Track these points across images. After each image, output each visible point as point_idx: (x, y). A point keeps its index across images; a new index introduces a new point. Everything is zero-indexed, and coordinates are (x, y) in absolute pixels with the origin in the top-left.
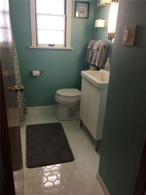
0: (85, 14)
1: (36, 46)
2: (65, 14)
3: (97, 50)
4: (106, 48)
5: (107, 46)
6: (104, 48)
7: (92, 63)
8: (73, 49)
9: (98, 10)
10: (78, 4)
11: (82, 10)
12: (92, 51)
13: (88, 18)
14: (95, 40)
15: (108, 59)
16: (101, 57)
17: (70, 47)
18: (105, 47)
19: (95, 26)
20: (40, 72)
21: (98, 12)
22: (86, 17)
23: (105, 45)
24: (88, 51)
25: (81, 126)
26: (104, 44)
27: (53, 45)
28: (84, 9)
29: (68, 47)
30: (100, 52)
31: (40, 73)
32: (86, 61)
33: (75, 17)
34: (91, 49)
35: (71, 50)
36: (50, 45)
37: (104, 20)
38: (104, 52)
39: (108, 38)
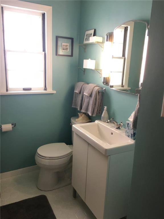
0: (68, 51)
1: (6, 91)
2: (43, 51)
3: (89, 96)
4: (100, 94)
5: (101, 92)
6: (99, 94)
7: (83, 111)
8: (56, 92)
9: (85, 48)
10: (59, 39)
11: (64, 47)
12: (81, 96)
13: (72, 56)
14: (83, 83)
15: (104, 108)
16: (95, 104)
17: (52, 90)
18: (99, 92)
19: (83, 67)
20: (12, 125)
21: (85, 49)
22: (70, 54)
23: (99, 91)
24: (76, 95)
25: (74, 197)
26: (98, 89)
27: (30, 89)
28: (67, 46)
29: (50, 90)
30: (94, 99)
31: (12, 127)
32: (73, 106)
33: (56, 55)
34: (80, 93)
35: (53, 94)
36: (24, 89)
37: (95, 60)
38: (99, 99)
39: (103, 83)
